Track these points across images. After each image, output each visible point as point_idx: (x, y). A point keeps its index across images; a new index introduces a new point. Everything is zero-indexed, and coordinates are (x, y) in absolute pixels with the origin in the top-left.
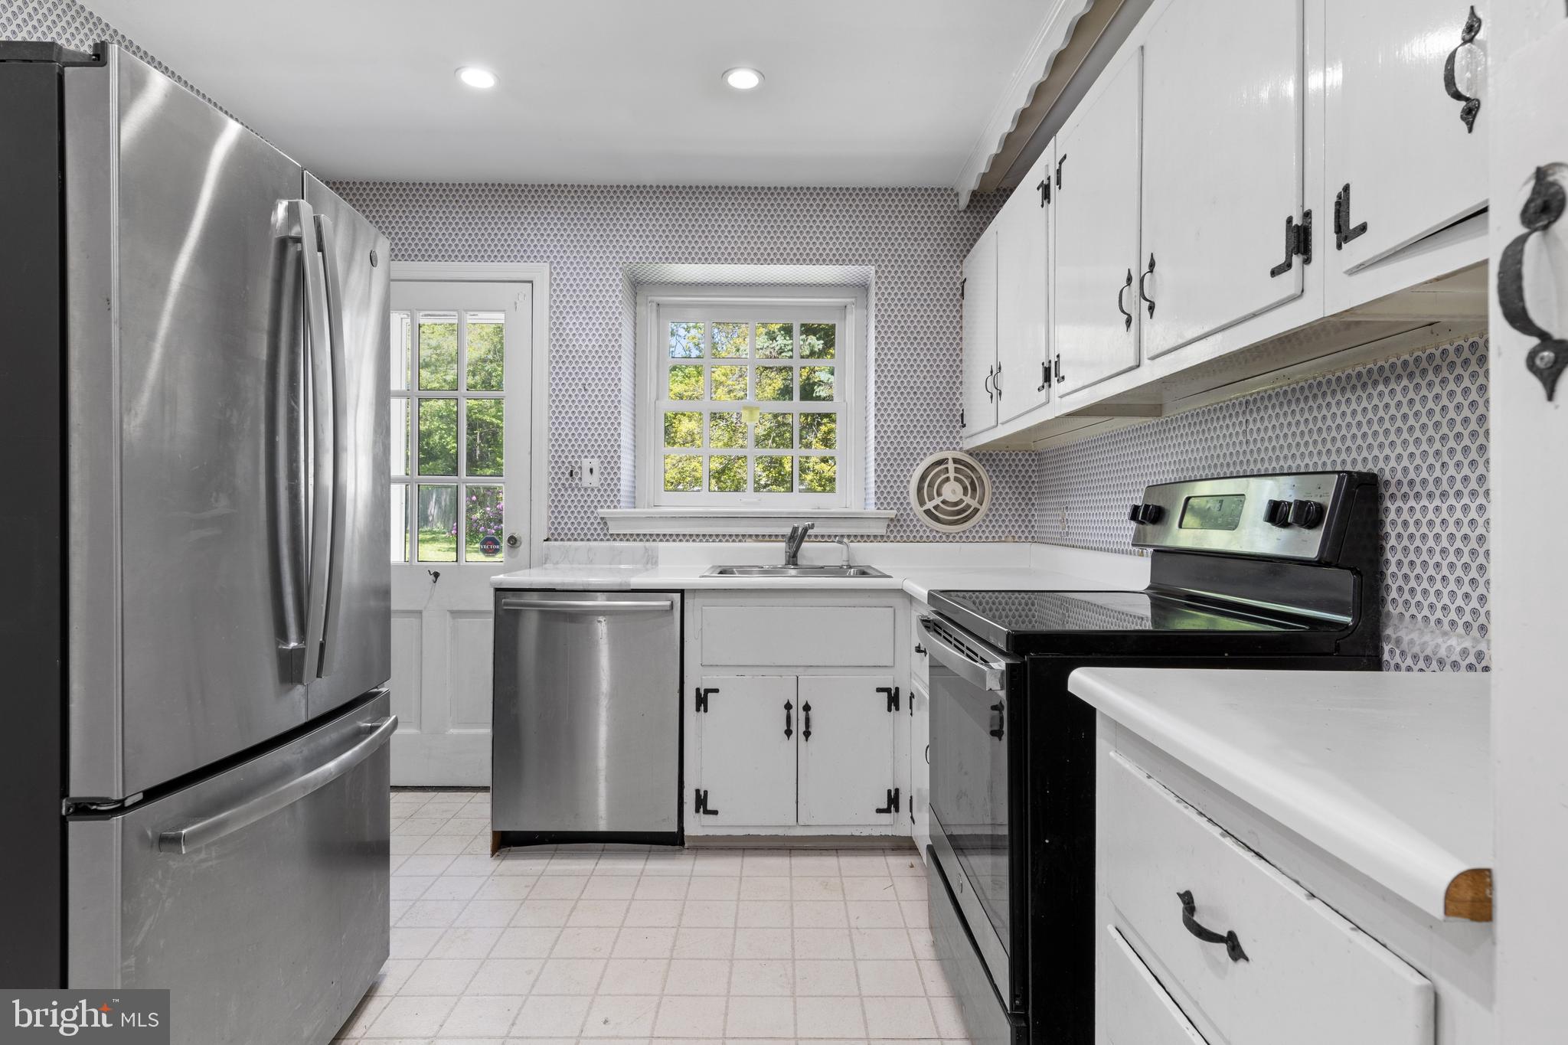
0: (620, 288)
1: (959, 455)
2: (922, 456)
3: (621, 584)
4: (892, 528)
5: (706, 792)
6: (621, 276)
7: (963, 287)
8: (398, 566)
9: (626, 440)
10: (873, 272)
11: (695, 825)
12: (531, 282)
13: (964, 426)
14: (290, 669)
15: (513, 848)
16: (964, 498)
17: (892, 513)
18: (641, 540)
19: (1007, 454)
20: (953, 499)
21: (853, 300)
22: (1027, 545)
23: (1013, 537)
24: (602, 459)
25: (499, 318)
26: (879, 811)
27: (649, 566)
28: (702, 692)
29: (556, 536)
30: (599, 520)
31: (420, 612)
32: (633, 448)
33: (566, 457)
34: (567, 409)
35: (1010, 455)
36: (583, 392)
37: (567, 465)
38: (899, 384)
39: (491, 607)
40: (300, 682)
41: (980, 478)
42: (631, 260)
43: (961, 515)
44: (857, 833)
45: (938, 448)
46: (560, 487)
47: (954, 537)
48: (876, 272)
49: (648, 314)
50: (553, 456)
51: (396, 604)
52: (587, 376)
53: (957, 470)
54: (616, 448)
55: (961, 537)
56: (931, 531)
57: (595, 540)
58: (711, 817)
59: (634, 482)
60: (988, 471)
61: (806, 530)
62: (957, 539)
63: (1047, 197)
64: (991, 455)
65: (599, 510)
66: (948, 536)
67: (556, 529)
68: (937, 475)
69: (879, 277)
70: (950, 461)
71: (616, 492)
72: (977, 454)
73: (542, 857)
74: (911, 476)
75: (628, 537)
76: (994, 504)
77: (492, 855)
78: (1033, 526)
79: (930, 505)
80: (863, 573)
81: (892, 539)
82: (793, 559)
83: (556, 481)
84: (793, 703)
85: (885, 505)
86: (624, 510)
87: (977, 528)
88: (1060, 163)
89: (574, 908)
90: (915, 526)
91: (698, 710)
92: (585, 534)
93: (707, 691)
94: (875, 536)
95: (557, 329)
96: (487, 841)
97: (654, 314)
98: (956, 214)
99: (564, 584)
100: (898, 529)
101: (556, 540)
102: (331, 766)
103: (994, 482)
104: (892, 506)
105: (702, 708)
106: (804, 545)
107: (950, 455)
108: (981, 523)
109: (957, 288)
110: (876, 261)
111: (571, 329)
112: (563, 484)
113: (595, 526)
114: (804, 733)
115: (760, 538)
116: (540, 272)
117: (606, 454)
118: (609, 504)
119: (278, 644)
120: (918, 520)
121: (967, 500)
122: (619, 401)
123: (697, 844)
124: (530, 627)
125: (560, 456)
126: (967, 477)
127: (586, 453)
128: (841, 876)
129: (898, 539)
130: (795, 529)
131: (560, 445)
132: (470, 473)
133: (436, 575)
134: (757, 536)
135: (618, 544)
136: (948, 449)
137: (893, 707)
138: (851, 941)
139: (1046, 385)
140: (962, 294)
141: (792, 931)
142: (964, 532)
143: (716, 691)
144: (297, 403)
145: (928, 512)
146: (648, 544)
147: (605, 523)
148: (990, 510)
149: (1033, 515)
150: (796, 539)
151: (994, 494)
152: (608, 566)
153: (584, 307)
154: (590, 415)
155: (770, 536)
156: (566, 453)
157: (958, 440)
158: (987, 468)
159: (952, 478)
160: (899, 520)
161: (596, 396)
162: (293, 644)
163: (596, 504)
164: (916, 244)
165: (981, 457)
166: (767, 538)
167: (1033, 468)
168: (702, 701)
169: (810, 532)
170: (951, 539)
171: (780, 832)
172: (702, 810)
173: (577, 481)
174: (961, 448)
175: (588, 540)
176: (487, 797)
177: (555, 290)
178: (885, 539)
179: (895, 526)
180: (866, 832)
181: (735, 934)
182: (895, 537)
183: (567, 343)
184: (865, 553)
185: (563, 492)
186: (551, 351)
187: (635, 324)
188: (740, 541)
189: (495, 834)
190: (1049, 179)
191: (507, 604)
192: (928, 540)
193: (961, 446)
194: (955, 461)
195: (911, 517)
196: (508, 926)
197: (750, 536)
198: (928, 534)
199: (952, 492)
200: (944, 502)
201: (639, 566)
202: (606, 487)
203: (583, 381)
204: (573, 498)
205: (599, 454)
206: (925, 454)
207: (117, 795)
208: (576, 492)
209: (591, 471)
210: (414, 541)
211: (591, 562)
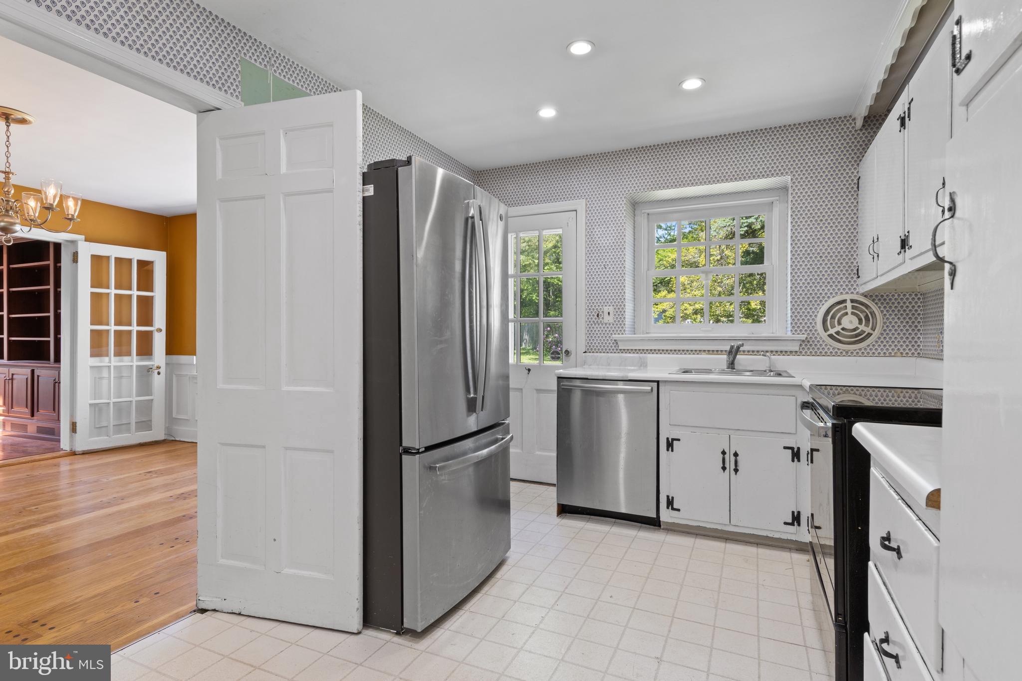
0: (625, 208)
1: (855, 297)
2: (826, 299)
3: (623, 377)
4: (803, 346)
5: (673, 498)
6: (625, 202)
7: (858, 182)
8: (513, 365)
9: (629, 295)
10: (790, 179)
11: (666, 516)
12: (576, 210)
13: (859, 277)
14: (472, 406)
15: (568, 514)
16: (859, 326)
17: (803, 337)
18: (637, 353)
19: (896, 295)
20: (851, 327)
21: (777, 198)
22: (914, 359)
23: (902, 353)
24: (615, 307)
25: (560, 231)
26: (786, 523)
27: (642, 368)
28: (670, 440)
29: (590, 350)
30: (613, 341)
31: (522, 389)
32: (633, 299)
33: (595, 306)
34: (595, 279)
35: (899, 295)
36: (604, 270)
37: (595, 310)
38: (809, 252)
39: (556, 388)
40: (475, 412)
41: (873, 313)
42: (631, 192)
43: (859, 338)
44: (771, 536)
45: (839, 293)
46: (592, 323)
47: (852, 352)
48: (792, 179)
49: (642, 221)
50: (588, 306)
51: (512, 384)
52: (606, 260)
53: (853, 307)
54: (623, 300)
55: (857, 353)
56: (834, 348)
57: (611, 352)
58: (676, 512)
59: (634, 319)
60: (879, 307)
61: (738, 348)
62: (855, 354)
63: (903, 124)
64: (882, 296)
65: (614, 336)
66: (847, 352)
67: (590, 346)
68: (838, 311)
69: (794, 183)
70: (849, 301)
71: (623, 326)
72: (871, 296)
73: (582, 520)
74: (818, 312)
75: (630, 351)
76: (885, 330)
77: (558, 516)
78: (919, 346)
79: (832, 331)
80: (779, 375)
81: (803, 353)
82: (731, 365)
83: (590, 320)
84: (727, 451)
85: (799, 332)
86: (628, 335)
87: (871, 347)
88: (910, 104)
89: (597, 546)
90: (821, 345)
91: (668, 450)
92: (606, 349)
93: (673, 440)
94: (791, 352)
95: (589, 235)
96: (554, 509)
97: (646, 220)
98: (853, 132)
99: (592, 376)
100: (807, 347)
101: (590, 352)
102: (485, 451)
103: (885, 315)
104: (803, 332)
105: (670, 449)
106: (738, 356)
107: (848, 297)
108: (874, 343)
109: (855, 183)
110: (792, 172)
111: (597, 235)
112: (594, 321)
113: (611, 344)
114: (734, 470)
115: (711, 352)
116: (580, 205)
117: (617, 303)
118: (619, 332)
119: (467, 395)
120: (823, 341)
121: (862, 327)
122: (624, 273)
123: (669, 527)
124: (577, 398)
125: (591, 306)
126: (862, 312)
127: (606, 304)
128: (758, 558)
129: (808, 353)
130: (732, 347)
131: (592, 300)
132: (546, 315)
133: (529, 370)
134: (709, 351)
135: (624, 355)
136: (847, 293)
137: (796, 460)
138: (758, 590)
139: (902, 251)
140: (858, 187)
141: (721, 579)
142: (860, 349)
143: (679, 440)
144: (473, 289)
145: (831, 336)
146: (641, 355)
147: (617, 343)
148: (882, 334)
149: (919, 338)
150: (734, 352)
151: (885, 323)
152: (618, 367)
153: (605, 221)
154: (608, 282)
155: (717, 351)
156: (595, 304)
157: (855, 286)
158: (879, 305)
159: (849, 313)
160: (808, 341)
161: (611, 271)
162: (472, 395)
163: (611, 332)
164: (822, 157)
165: (874, 297)
166: (715, 352)
167: (919, 304)
168: (670, 445)
169: (741, 349)
170: (849, 354)
171: (719, 527)
172: (670, 507)
173: (601, 320)
174: (857, 292)
175: (607, 352)
176: (554, 489)
177: (588, 214)
178: (798, 353)
179: (806, 345)
180: (777, 536)
181: (685, 574)
182: (806, 352)
183: (595, 242)
184: (781, 362)
185: (593, 326)
186: (586, 248)
187: (634, 227)
188: (698, 354)
189: (559, 505)
190: (905, 113)
191: (563, 385)
192: (831, 354)
193: (857, 290)
194: (852, 301)
195: (818, 339)
196: (565, 548)
197: (704, 351)
198: (831, 350)
199: (850, 322)
200: (843, 329)
201: (636, 368)
202: (617, 323)
203: (604, 263)
204: (599, 329)
205: (613, 304)
206: (829, 297)
207: (417, 447)
208: (601, 326)
209: (609, 313)
210: (520, 353)
211: (609, 365)
